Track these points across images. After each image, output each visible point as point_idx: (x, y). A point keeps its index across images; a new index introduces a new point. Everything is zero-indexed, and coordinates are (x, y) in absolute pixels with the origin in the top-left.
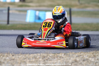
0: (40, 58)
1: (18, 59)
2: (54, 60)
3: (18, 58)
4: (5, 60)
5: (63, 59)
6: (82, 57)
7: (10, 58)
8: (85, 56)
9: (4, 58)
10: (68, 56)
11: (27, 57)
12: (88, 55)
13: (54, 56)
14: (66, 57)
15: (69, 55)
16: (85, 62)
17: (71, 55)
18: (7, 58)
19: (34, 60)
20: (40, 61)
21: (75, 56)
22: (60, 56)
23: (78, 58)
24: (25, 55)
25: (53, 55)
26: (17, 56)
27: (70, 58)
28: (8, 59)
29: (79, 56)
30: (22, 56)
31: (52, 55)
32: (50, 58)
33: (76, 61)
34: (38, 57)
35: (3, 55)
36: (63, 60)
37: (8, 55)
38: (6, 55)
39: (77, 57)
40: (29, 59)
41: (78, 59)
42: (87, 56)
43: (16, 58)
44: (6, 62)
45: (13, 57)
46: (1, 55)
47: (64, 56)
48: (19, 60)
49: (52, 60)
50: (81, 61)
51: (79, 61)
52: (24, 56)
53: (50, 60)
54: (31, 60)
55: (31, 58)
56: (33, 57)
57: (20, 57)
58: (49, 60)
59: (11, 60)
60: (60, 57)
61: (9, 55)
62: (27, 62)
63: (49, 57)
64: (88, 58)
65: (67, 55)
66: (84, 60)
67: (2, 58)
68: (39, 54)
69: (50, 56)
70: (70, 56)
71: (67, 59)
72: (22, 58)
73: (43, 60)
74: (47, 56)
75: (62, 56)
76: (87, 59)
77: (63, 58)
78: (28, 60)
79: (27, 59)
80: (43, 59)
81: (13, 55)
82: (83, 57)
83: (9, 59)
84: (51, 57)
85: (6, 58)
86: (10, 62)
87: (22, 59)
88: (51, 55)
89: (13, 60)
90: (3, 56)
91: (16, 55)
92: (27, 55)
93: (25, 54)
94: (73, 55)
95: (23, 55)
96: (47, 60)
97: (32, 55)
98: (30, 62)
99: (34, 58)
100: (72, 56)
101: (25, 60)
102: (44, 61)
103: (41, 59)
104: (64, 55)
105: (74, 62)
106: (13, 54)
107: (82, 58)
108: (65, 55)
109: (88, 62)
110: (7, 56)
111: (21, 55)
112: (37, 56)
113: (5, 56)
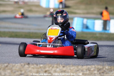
0: (94, 70)
1: (70, 71)
3: (70, 69)
4: (55, 71)
7: (60, 70)
9: (53, 69)
11: (80, 69)
13: (111, 68)
18: (58, 70)
19: (88, 72)
20: (95, 74)
26: (69, 68)
28: (58, 71)
30: (74, 67)
31: (108, 68)
32: (106, 70)
34: (92, 69)
35: (52, 66)
37: (58, 66)
38: (55, 66)
43: (67, 70)
45: (64, 69)
49: (109, 73)
53: (106, 73)
54: (85, 73)
55: (85, 70)
56: (86, 70)
57: (72, 68)
58: (105, 72)
59: (62, 72)
63: (104, 69)
67: (51, 70)
68: (93, 66)
69: (106, 69)
72: (74, 70)
79: (80, 71)
80: (98, 71)
81: (64, 67)
83: (59, 71)
84: (108, 70)
85: (56, 69)
90: (53, 67)
91: (68, 66)
92: (80, 67)
96: (103, 73)
97: (85, 67)
98: (83, 74)
99: (88, 70)
102: (100, 73)
103: (96, 72)
106: (63, 65)
110: (57, 67)
112: (91, 68)
113: (54, 67)
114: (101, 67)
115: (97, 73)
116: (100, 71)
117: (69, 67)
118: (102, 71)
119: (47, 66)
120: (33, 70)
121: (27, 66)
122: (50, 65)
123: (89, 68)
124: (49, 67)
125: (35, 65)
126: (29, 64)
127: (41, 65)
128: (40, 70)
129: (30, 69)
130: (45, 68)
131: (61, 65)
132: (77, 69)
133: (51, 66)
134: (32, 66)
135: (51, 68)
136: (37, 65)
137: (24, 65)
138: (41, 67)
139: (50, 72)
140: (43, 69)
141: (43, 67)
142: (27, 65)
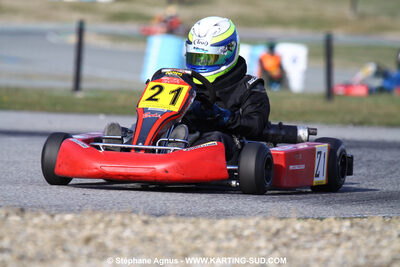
0: (257, 236)
1: (169, 238)
3: (171, 232)
4: (118, 238)
5: (350, 244)
7: (137, 234)
9: (112, 232)
10: (366, 231)
11: (204, 232)
13: (312, 229)
15: (371, 226)
17: (378, 228)
18: (127, 233)
19: (234, 243)
20: (259, 249)
22: (336, 230)
25: (307, 224)
26: (166, 228)
27: (378, 241)
28: (128, 238)
31: (302, 227)
34: (246, 233)
35: (107, 219)
37: (127, 221)
38: (118, 218)
40: (213, 238)
43: (160, 235)
45: (150, 231)
46: (100, 221)
47: (353, 232)
48: (174, 240)
49: (308, 245)
53: (298, 248)
54: (225, 244)
55: (221, 236)
56: (227, 233)
57: (177, 228)
58: (294, 244)
59: (143, 240)
60: (338, 235)
61: (131, 219)
62: (209, 252)
63: (289, 231)
65: (362, 227)
67: (106, 233)
68: (252, 222)
69: (295, 231)
72: (186, 234)
73: (271, 246)
74: (285, 228)
75: (344, 230)
77: (349, 238)
78: (212, 245)
79: (206, 238)
80: (269, 240)
81: (146, 222)
83: (132, 237)
84: (300, 234)
85: (122, 232)
89: (151, 240)
90: (109, 224)
91: (159, 220)
92: (204, 224)
93: (193, 219)
94: (386, 228)
95: (184, 222)
96: (285, 245)
97: (221, 224)
98: (218, 250)
99: (232, 236)
101: (198, 244)
102: (275, 248)
103: (262, 243)
104: (352, 226)
106: (145, 218)
108: (355, 228)
110: (124, 225)
111: (178, 222)
112: (243, 229)
113: (114, 223)
114: (276, 225)
115: (266, 248)
116: (275, 240)
117: (167, 222)
118: (284, 240)
119: (88, 220)
120: (40, 234)
121: (14, 219)
122: (98, 216)
123: (235, 227)
124: (96, 224)
125: (44, 216)
126: (22, 211)
127: (69, 217)
128: (64, 234)
129: (30, 230)
130: (81, 225)
131: (134, 216)
132: (196, 233)
133: (103, 218)
134: (36, 220)
135: (102, 226)
136: (53, 216)
137: (7, 215)
138: (66, 224)
139: (100, 240)
140: (74, 230)
141: (72, 222)
142: (17, 214)
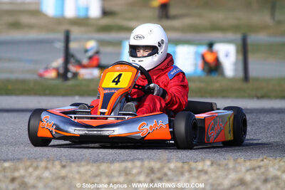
0: (139, 173)
1: (77, 177)
2: (181, 178)
3: (78, 172)
4: (39, 178)
6: (263, 170)
7: (54, 174)
8: (271, 169)
9: (36, 173)
10: (222, 168)
11: (103, 172)
12: (280, 167)
13: (182, 167)
14: (215, 173)
15: (226, 165)
16: (269, 186)
17: (231, 165)
18: (47, 174)
21: (243, 169)
22: (200, 168)
23: (251, 174)
24: (98, 166)
25: (179, 164)
27: (227, 175)
28: (47, 178)
29: (254, 169)
30: (88, 167)
31: (176, 166)
32: (170, 173)
33: (242, 182)
34: (134, 171)
35: (35, 165)
36: (207, 180)
37: (50, 166)
38: (43, 164)
39: (248, 170)
40: (108, 176)
41: (248, 177)
42: (278, 170)
43: (71, 175)
44: (40, 185)
45: (64, 172)
46: (31, 166)
47: (210, 169)
48: (81, 178)
49: (175, 179)
50: (259, 183)
51: (253, 181)
52: (94, 169)
55: (116, 174)
56: (120, 172)
57: (83, 170)
58: (166, 178)
59: (58, 178)
60: (200, 171)
61: (53, 164)
63: (166, 170)
64: (279, 173)
65: (219, 165)
66: (266, 181)
68: (138, 163)
69: (170, 169)
70: (228, 169)
71: (218, 178)
72: (89, 174)
74: (163, 167)
75: (206, 168)
76: (276, 178)
77: (206, 173)
80: (148, 175)
81: (64, 167)
82: (267, 170)
84: (173, 171)
85: (43, 173)
86: (52, 184)
87: (90, 177)
88: (172, 165)
89: (63, 178)
90: (36, 168)
91: (73, 165)
92: (104, 167)
94: (237, 165)
95: (92, 166)
97: (116, 166)
99: (123, 174)
100: (234, 168)
101: (97, 179)
105: (237, 186)
107: (263, 173)
108: (215, 166)
109: (278, 184)
110: (46, 168)
111: (87, 164)
112: (132, 169)
113: (40, 167)
114: (157, 165)
116: (152, 176)
119: (21, 166)
122: (28, 163)
123: (126, 168)
124: (26, 169)
127: (6, 165)
130: (16, 169)
132: (97, 172)
135: (31, 170)
141: (9, 168)
